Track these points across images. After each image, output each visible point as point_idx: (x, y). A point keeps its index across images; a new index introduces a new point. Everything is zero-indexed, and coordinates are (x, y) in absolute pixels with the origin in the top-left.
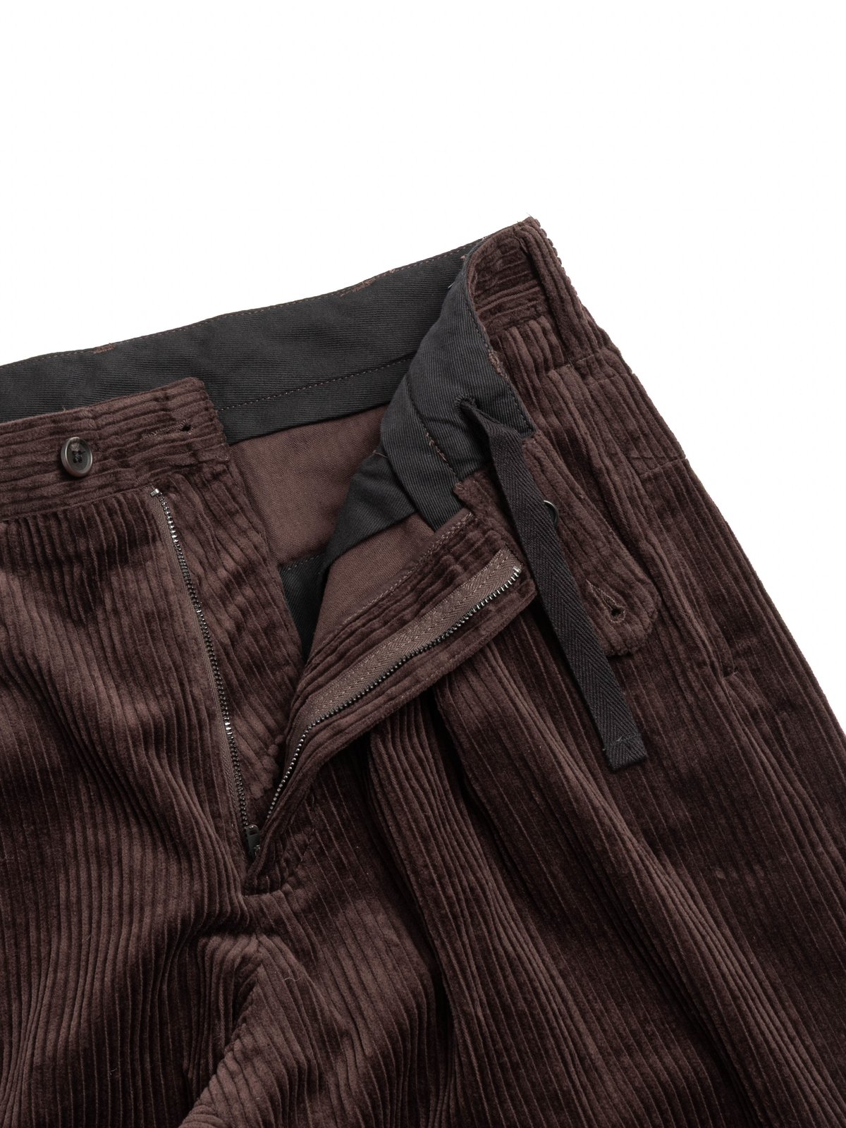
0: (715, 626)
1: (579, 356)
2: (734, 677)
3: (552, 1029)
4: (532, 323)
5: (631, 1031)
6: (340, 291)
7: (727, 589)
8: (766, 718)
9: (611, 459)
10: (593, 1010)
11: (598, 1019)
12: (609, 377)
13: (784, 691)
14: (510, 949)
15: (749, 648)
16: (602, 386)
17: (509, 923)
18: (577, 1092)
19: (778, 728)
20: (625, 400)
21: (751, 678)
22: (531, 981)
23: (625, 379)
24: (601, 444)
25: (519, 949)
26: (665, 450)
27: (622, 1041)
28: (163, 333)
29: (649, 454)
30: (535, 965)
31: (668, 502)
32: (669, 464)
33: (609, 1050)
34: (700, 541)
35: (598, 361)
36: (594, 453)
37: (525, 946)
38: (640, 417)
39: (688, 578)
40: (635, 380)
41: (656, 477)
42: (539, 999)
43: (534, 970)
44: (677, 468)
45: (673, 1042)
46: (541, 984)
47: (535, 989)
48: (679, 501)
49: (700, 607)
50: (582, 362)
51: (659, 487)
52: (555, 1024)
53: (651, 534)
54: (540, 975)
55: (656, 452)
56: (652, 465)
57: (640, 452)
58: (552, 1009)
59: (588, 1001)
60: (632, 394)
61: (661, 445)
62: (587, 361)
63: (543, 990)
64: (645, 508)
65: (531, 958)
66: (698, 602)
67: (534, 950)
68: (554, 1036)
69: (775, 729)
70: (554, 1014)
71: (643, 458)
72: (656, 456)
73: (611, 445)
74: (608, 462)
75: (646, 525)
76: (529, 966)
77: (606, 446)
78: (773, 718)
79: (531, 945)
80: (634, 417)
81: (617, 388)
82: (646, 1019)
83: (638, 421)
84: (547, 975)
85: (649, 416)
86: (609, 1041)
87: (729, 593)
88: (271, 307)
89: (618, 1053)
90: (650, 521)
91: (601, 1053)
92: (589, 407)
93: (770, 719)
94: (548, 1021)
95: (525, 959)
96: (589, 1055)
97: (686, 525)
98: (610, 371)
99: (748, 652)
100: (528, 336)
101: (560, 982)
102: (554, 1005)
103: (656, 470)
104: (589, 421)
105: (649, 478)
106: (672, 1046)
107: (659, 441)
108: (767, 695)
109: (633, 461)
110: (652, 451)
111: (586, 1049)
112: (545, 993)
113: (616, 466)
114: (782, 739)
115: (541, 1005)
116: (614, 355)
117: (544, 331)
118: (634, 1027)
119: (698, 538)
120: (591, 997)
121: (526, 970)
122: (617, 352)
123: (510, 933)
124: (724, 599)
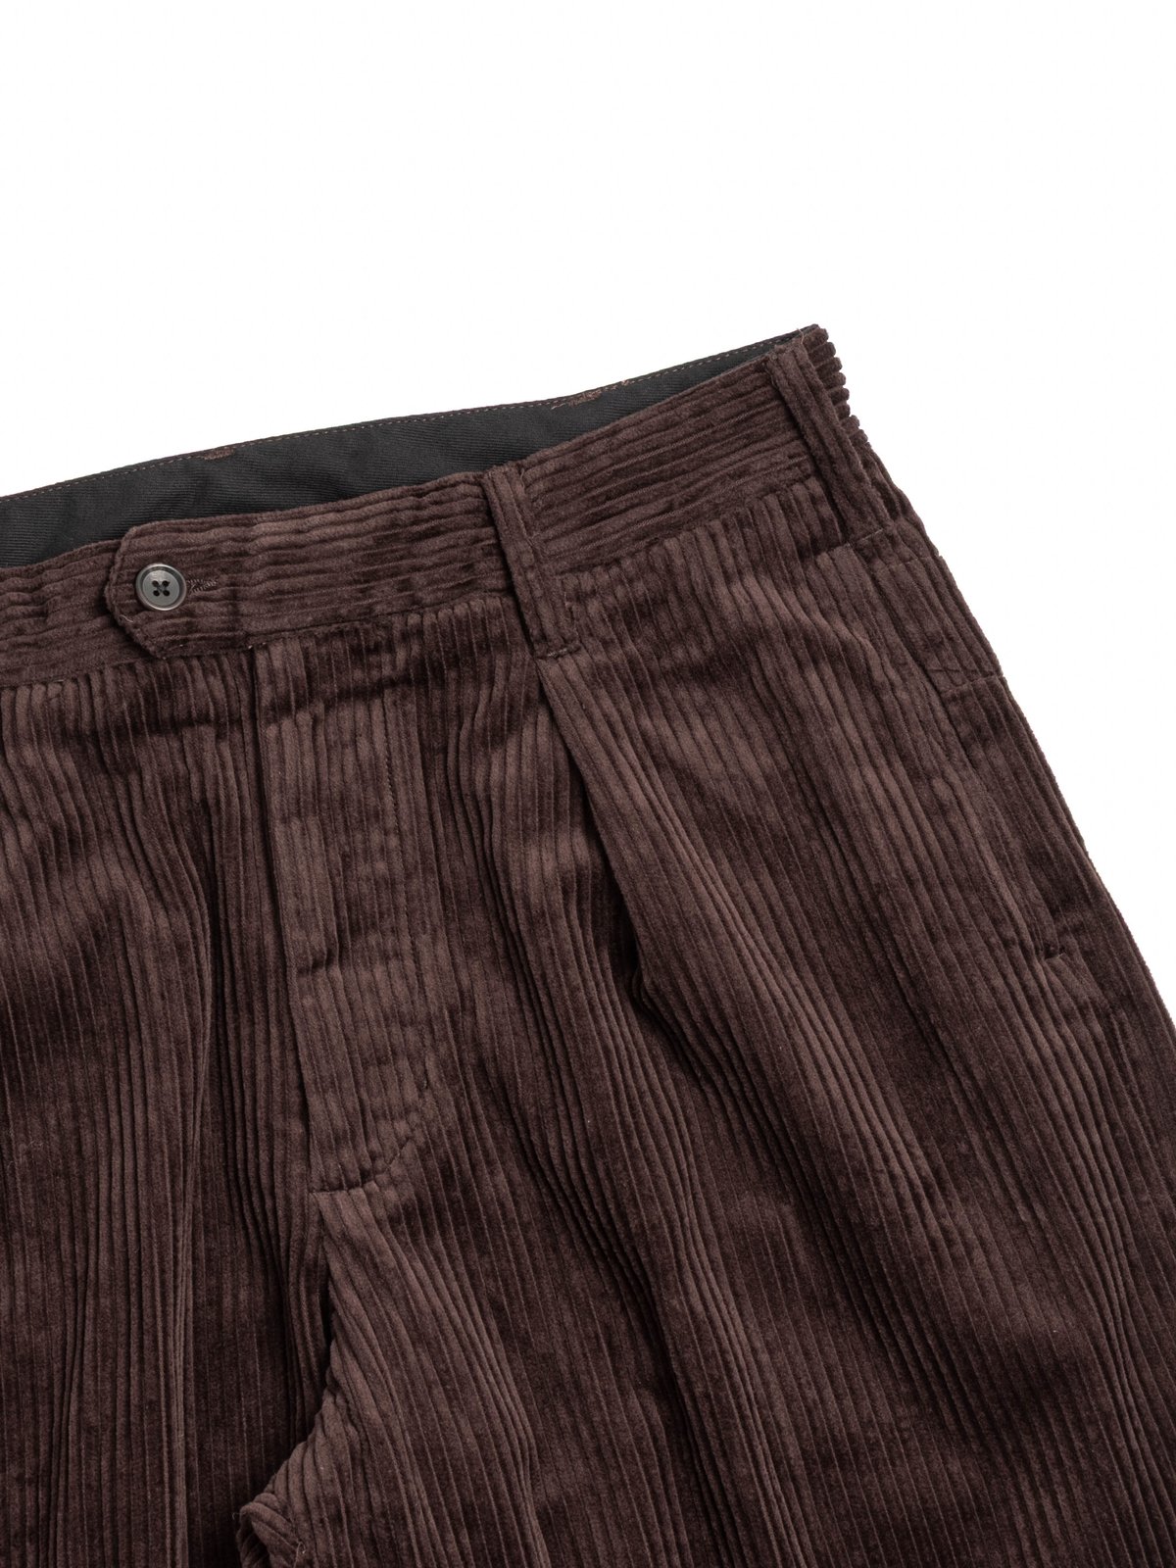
0: (1034, 892)
1: (861, 533)
2: (1058, 960)
3: (743, 1418)
4: (797, 487)
5: (849, 1434)
6: (551, 401)
7: (1053, 845)
8: (1098, 1016)
9: (898, 671)
10: (804, 1398)
11: (809, 1412)
12: (903, 560)
13: (1125, 983)
14: (699, 1308)
15: (1082, 924)
16: (892, 573)
17: (705, 1273)
18: (768, 1502)
19: (1112, 1030)
20: (924, 592)
21: (1082, 963)
22: (723, 1352)
23: (926, 565)
24: (884, 651)
25: (713, 1310)
26: (978, 661)
27: (835, 1445)
28: (301, 435)
29: (954, 665)
30: (732, 1333)
31: (979, 730)
32: (981, 681)
33: (816, 1456)
34: (1019, 782)
35: (891, 538)
36: (875, 663)
37: (723, 1306)
38: (944, 615)
39: (1000, 828)
40: (941, 565)
41: (963, 697)
42: (730, 1377)
43: (729, 1339)
44: (993, 687)
45: (900, 1456)
46: (736, 1358)
47: (726, 1364)
48: (994, 729)
49: (1014, 866)
50: (865, 541)
51: (967, 709)
52: (748, 1412)
53: (949, 770)
54: (737, 1347)
55: (966, 663)
56: (959, 681)
57: (942, 661)
58: (747, 1393)
59: (800, 1385)
60: (935, 585)
61: (972, 653)
62: (872, 540)
63: (738, 1366)
64: (944, 736)
65: (729, 1323)
66: (1012, 859)
67: (735, 1313)
68: (745, 1428)
69: (1109, 1032)
70: (749, 1399)
71: (946, 669)
72: (964, 668)
73: (898, 652)
74: (893, 674)
75: (943, 757)
76: (722, 1333)
77: (892, 654)
78: (1108, 1016)
79: (733, 1305)
80: (937, 615)
81: (914, 576)
82: (871, 1421)
83: (941, 621)
84: (747, 1348)
85: (958, 615)
86: (818, 1444)
87: (1056, 851)
88: (454, 412)
89: (827, 1462)
90: (949, 754)
91: (804, 1459)
92: (870, 603)
93: (1104, 1017)
94: (739, 1407)
95: (719, 1323)
96: (788, 1459)
97: (1000, 761)
98: (906, 551)
99: (1077, 930)
100: (790, 507)
101: (765, 1358)
102: (750, 1388)
103: (965, 687)
104: (869, 621)
105: (954, 698)
106: (898, 1462)
107: (970, 648)
108: (1102, 987)
109: (932, 675)
110: (960, 661)
111: (785, 1450)
112: (740, 1371)
113: (904, 680)
114: (1117, 1045)
115: (732, 1385)
116: (915, 531)
117: (814, 500)
118: (853, 1430)
119: (1017, 778)
120: (803, 1381)
121: (718, 1338)
122: (918, 526)
123: (705, 1286)
124: (1049, 858)
